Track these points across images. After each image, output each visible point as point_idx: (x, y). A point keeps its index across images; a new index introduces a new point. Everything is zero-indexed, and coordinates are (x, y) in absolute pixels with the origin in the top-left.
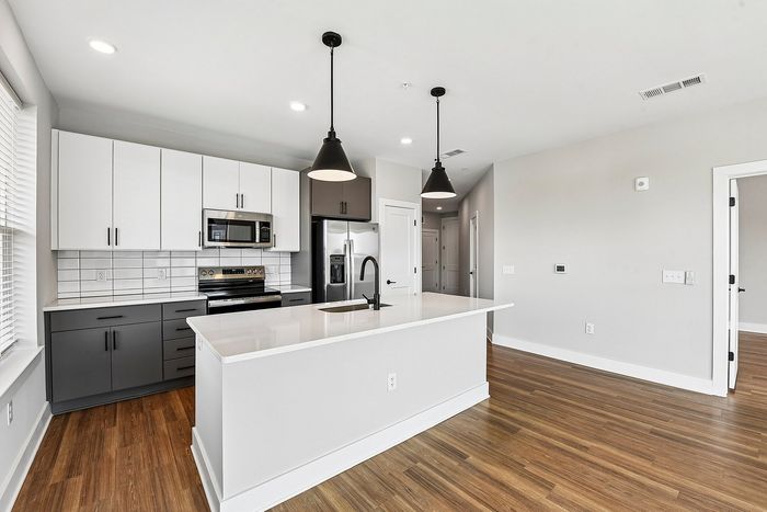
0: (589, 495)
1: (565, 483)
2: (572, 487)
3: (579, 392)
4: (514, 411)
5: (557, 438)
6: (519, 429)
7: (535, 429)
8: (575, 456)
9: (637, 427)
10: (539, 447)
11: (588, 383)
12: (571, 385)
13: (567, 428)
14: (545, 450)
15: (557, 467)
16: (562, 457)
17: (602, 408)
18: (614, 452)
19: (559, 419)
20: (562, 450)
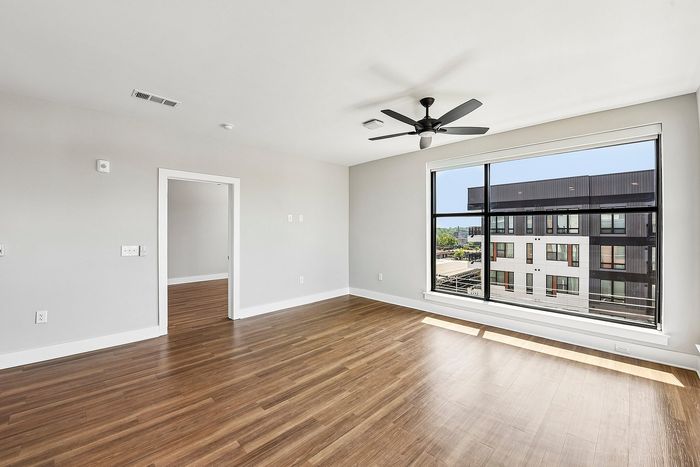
0: (180, 445)
1: (157, 455)
2: (164, 452)
3: (66, 387)
4: (16, 454)
5: (103, 434)
6: (53, 461)
7: (70, 447)
8: (137, 433)
9: (146, 381)
10: (99, 455)
11: (64, 375)
12: (48, 387)
13: (97, 421)
14: (107, 452)
15: (136, 453)
16: (128, 444)
17: (105, 386)
18: (155, 407)
19: (82, 421)
20: (120, 439)
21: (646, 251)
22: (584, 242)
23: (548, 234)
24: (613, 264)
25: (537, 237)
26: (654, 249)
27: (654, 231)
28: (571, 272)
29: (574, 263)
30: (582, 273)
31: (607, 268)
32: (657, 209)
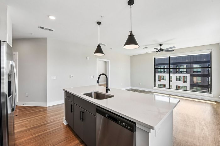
21: (208, 78)
22: (188, 75)
23: (177, 73)
24: (197, 82)
25: (174, 74)
26: (210, 78)
27: (210, 72)
28: (184, 85)
29: (185, 82)
30: (188, 85)
31: (195, 83)
32: (211, 68)
